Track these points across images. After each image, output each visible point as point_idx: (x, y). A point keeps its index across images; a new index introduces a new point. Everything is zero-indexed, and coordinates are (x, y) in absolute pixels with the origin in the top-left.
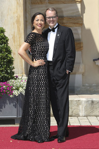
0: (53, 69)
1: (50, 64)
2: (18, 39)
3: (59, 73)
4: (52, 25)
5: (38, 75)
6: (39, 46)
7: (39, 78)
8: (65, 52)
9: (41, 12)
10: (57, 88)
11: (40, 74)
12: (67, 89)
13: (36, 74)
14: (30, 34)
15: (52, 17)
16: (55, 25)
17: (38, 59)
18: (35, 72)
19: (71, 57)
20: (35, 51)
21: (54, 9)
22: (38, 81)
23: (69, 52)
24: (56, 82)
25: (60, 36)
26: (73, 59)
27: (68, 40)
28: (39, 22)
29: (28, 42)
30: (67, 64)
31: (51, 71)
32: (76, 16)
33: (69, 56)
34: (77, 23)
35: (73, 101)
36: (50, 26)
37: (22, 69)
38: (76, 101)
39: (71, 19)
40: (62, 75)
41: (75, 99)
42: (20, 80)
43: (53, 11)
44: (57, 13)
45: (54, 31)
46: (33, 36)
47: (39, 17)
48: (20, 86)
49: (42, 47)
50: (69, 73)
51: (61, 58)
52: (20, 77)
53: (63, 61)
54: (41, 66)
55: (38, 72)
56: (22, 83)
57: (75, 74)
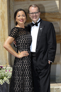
0: (37, 60)
1: (33, 55)
2: (3, 33)
3: (42, 63)
4: (35, 20)
5: (22, 65)
6: (22, 39)
7: (24, 68)
8: (47, 44)
9: (22, 9)
10: (40, 77)
11: (25, 65)
12: (49, 77)
13: (21, 65)
14: (14, 28)
15: (35, 13)
16: (37, 20)
17: (22, 51)
18: (20, 63)
19: (52, 49)
20: (19, 44)
21: (36, 6)
22: (22, 70)
23: (51, 44)
24: (39, 71)
25: (43, 30)
26: (54, 51)
27: (50, 33)
28: (21, 17)
29: (12, 36)
30: (49, 55)
31: (34, 62)
32: (54, 12)
33: (51, 47)
34: (56, 18)
35: (53, 89)
36: (34, 21)
37: (6, 60)
38: (56, 89)
39: (50, 14)
40: (44, 65)
41: (55, 87)
42: (4, 70)
43: (35, 7)
44: (39, 9)
45: (37, 25)
46: (16, 30)
47: (20, 13)
48: (5, 76)
49: (25, 39)
50: (51, 63)
51: (43, 49)
52: (4, 68)
53: (46, 52)
54: (25, 57)
55: (23, 62)
56: (6, 72)
57: (56, 64)
